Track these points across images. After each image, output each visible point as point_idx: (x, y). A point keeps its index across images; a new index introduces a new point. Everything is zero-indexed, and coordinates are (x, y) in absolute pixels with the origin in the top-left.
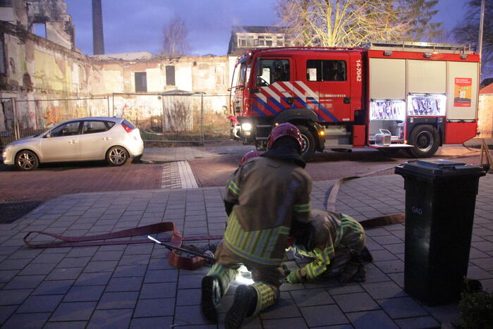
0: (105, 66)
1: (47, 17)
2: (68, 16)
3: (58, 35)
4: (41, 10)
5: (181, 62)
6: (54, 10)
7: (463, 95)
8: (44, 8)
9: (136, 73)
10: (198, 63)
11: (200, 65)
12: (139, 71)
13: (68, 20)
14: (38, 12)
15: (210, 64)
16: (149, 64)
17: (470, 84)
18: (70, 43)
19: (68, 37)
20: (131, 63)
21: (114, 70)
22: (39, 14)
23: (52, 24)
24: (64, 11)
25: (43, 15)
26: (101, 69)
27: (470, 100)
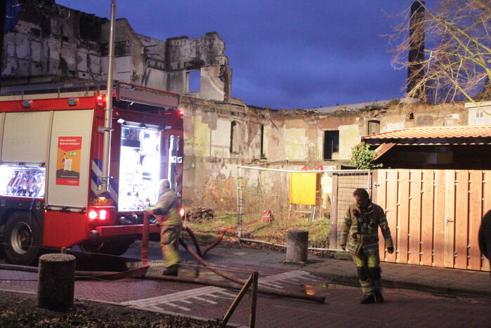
0: (286, 121)
1: (203, 61)
2: (224, 58)
3: (212, 83)
4: (198, 53)
5: (390, 113)
6: (210, 52)
7: (68, 166)
8: (201, 50)
9: (326, 133)
10: (416, 116)
11: (419, 118)
12: (330, 129)
13: (224, 64)
14: (195, 56)
15: (435, 116)
16: (343, 119)
17: (79, 147)
18: (223, 93)
19: (222, 85)
20: (321, 117)
21: (297, 128)
22: (195, 58)
23: (207, 70)
24: (220, 52)
25: (199, 58)
26: (282, 126)
27: (78, 174)
